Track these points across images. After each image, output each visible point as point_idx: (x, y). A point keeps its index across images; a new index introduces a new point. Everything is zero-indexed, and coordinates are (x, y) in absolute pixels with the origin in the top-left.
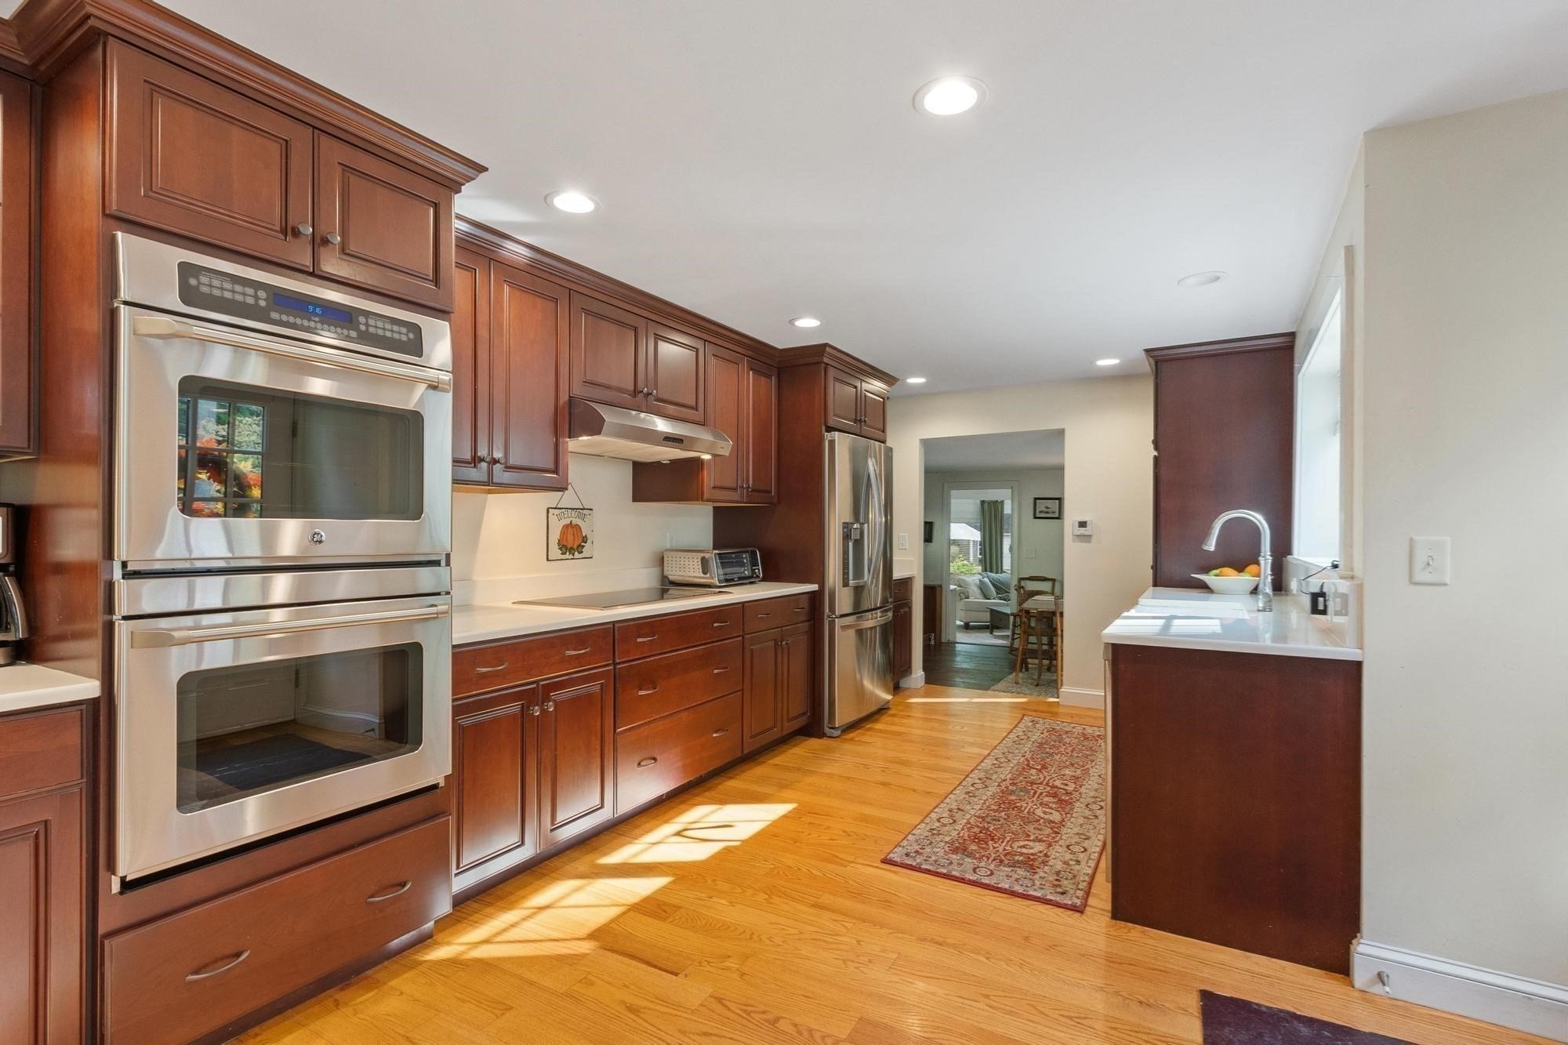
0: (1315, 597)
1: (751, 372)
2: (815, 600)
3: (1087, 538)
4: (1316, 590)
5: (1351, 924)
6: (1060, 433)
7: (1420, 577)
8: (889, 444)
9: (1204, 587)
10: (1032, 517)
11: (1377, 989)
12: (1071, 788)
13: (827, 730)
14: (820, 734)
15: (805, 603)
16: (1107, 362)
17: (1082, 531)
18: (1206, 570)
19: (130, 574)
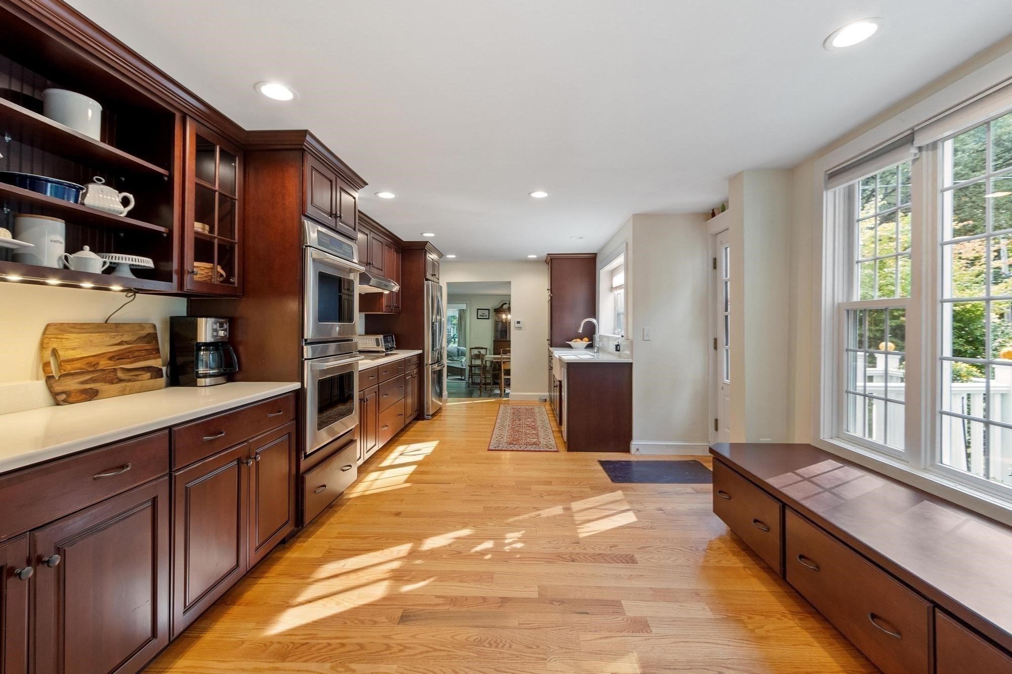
0: (617, 346)
1: (395, 253)
2: (421, 357)
3: (520, 328)
4: (617, 344)
5: (629, 437)
6: (510, 282)
7: (646, 338)
8: (440, 284)
9: (570, 347)
10: (476, 318)
11: (638, 453)
12: (533, 424)
13: (426, 416)
14: (423, 419)
15: (415, 359)
16: (532, 257)
17: (518, 325)
18: (571, 340)
19: (307, 343)
